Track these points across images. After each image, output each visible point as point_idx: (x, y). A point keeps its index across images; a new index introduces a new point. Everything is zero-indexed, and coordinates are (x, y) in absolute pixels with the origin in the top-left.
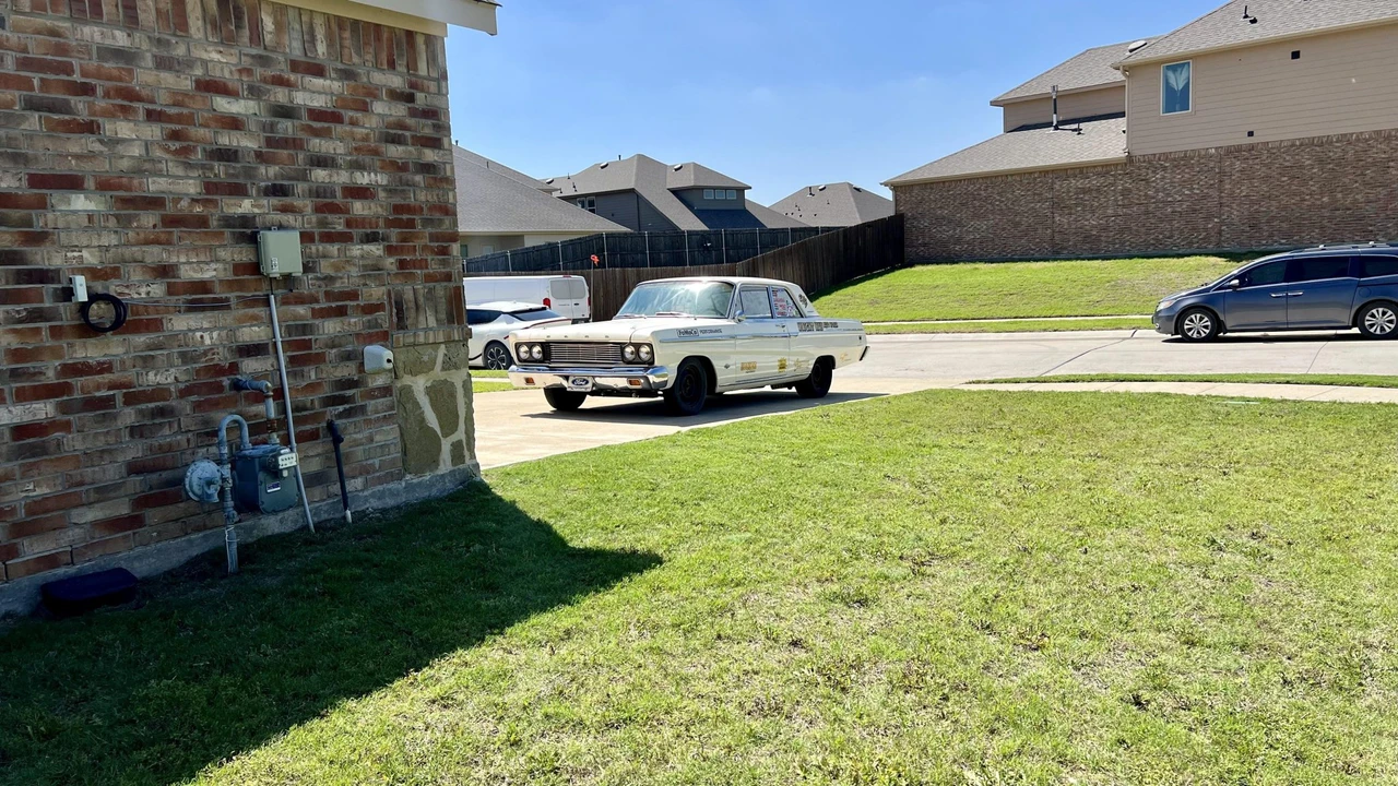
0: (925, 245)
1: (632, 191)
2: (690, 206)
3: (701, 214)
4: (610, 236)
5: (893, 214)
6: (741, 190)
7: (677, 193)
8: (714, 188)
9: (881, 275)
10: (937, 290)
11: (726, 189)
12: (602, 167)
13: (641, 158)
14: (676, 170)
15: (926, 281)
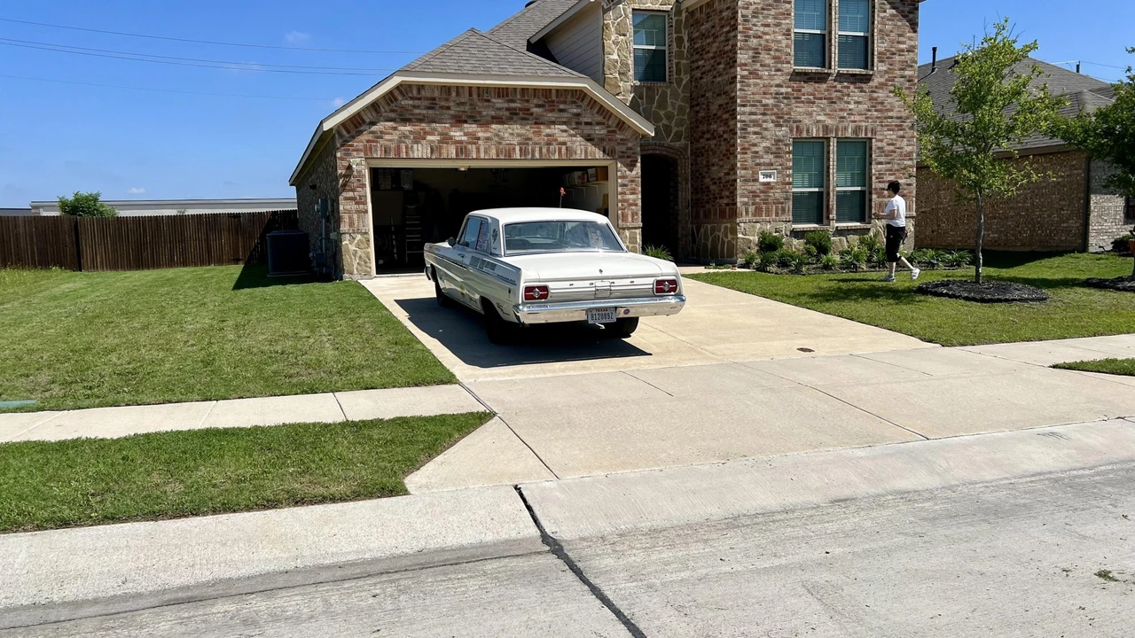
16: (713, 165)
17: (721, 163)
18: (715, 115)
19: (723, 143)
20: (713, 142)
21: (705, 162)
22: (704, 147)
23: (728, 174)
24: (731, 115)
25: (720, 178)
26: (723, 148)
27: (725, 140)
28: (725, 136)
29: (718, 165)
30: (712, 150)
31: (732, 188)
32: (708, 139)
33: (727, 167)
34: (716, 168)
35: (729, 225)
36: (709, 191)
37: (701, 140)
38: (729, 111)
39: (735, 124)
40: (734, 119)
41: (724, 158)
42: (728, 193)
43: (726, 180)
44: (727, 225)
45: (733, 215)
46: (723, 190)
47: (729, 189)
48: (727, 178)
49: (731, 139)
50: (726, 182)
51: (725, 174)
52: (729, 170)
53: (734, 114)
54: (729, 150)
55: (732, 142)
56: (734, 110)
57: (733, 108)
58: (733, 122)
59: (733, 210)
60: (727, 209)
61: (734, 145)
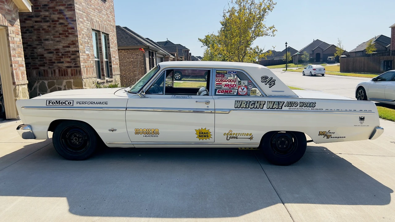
16: (47, 40)
17: (58, 39)
18: (45, 5)
19: (58, 26)
20: (45, 25)
21: (35, 37)
22: (32, 27)
23: (69, 47)
24: (67, 8)
25: (58, 49)
26: (60, 29)
27: (61, 24)
28: (61, 21)
29: (52, 40)
30: (43, 29)
31: (73, 57)
32: (36, 22)
33: (65, 43)
34: (51, 42)
35: (72, 81)
36: (45, 58)
37: (28, 22)
38: (65, 5)
39: (73, 15)
40: (71, 10)
41: (61, 36)
42: (68, 60)
43: (66, 51)
44: (70, 80)
45: (77, 74)
46: (62, 58)
47: (70, 57)
48: (67, 49)
49: (69, 24)
50: (65, 52)
51: (64, 47)
52: (69, 44)
53: (71, 7)
54: (68, 31)
55: (70, 26)
56: (70, 5)
57: (69, 3)
58: (70, 13)
59: (77, 71)
60: (69, 70)
61: (73, 28)
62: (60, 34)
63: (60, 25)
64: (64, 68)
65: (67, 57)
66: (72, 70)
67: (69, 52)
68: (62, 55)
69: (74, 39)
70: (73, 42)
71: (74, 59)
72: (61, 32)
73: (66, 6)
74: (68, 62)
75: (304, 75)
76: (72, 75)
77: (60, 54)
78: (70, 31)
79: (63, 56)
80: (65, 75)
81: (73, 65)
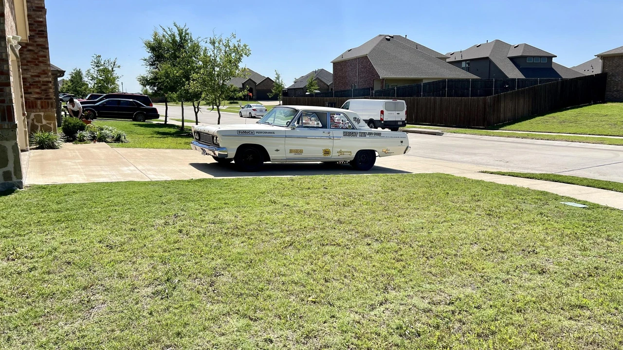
0: (617, 91)
1: (487, 58)
2: (517, 65)
3: (522, 70)
4: (450, 80)
5: (600, 72)
6: (550, 58)
7: (513, 59)
8: (534, 57)
9: (581, 107)
10: (605, 117)
11: (541, 57)
12: (477, 47)
13: (497, 41)
14: (515, 47)
15: (603, 112)
39: (44, 42)
40: (43, 37)
41: (29, 64)
42: (38, 90)
43: (35, 80)
44: (40, 113)
45: (48, 106)
46: (30, 88)
47: (40, 88)
48: (37, 79)
49: (39, 51)
50: (34, 82)
51: (32, 76)
52: (39, 73)
53: (43, 34)
54: (38, 59)
55: (41, 53)
56: (42, 31)
57: (41, 29)
58: (42, 39)
59: (48, 103)
60: (39, 102)
61: (45, 57)
62: (28, 62)
63: (28, 52)
64: (32, 99)
65: (37, 88)
66: (42, 102)
67: (39, 82)
68: (30, 85)
69: (45, 68)
70: (44, 71)
71: (45, 90)
72: (29, 59)
73: (37, 32)
74: (38, 93)
75: (242, 116)
76: (42, 107)
77: (28, 84)
78: (41, 59)
79: (32, 87)
80: (33, 108)
81: (44, 97)
